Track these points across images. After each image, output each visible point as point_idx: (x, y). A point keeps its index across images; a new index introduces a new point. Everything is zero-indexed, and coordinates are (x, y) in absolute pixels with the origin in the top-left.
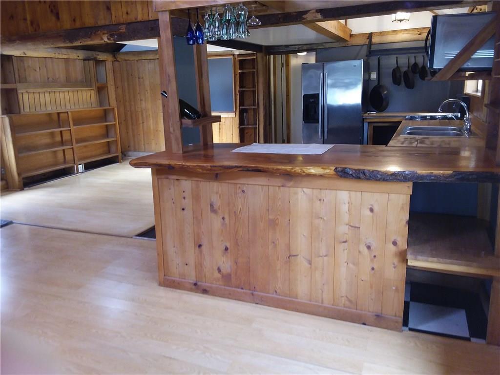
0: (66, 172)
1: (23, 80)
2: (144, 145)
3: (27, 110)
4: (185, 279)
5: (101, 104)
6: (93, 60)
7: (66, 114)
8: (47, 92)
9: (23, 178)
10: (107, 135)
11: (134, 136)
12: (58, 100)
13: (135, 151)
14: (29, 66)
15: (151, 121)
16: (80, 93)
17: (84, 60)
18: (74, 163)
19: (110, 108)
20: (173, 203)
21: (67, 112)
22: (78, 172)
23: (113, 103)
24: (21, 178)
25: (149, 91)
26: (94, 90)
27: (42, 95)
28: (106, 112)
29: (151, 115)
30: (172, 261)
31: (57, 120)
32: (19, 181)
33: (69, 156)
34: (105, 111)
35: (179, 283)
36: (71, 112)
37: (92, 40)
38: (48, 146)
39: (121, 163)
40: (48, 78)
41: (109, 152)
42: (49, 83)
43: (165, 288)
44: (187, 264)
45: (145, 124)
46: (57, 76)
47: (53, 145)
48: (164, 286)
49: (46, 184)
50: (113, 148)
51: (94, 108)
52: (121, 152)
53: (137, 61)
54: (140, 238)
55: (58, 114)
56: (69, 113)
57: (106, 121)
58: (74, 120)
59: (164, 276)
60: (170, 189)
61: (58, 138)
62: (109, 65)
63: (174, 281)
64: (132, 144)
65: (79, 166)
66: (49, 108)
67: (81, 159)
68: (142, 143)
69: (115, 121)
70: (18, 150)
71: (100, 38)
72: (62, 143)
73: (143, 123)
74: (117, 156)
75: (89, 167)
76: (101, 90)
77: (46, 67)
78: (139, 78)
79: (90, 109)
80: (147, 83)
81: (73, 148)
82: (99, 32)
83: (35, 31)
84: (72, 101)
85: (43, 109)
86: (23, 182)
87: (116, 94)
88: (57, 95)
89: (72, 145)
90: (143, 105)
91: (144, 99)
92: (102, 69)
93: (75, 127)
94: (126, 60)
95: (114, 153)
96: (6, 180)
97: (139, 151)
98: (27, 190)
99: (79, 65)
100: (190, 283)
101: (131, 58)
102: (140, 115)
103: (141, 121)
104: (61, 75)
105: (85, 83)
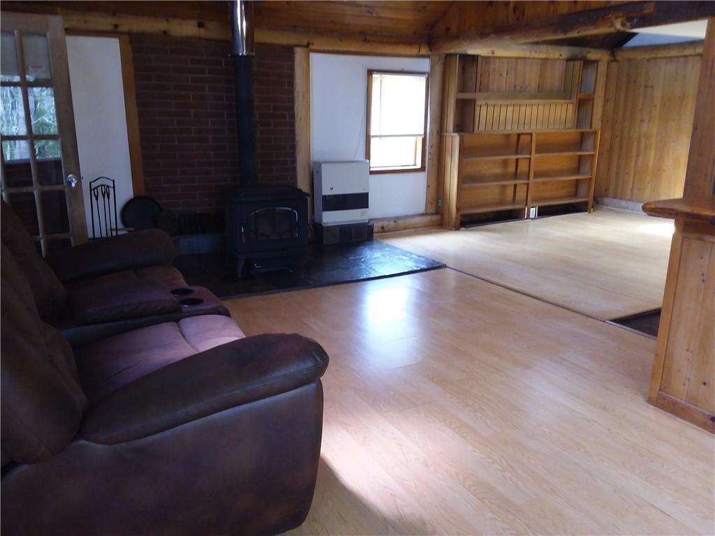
0: (513, 215)
1: (484, 88)
2: (632, 190)
3: (482, 128)
4: (695, 405)
5: (579, 123)
6: (581, 59)
7: (529, 137)
8: (511, 105)
9: (461, 216)
10: (577, 170)
11: (617, 174)
12: (522, 115)
13: (615, 197)
14: (494, 70)
15: (652, 154)
16: (553, 107)
17: (569, 60)
18: (526, 204)
19: (592, 130)
20: (703, 281)
21: (531, 134)
22: (528, 217)
23: (597, 124)
24: (460, 214)
25: (658, 107)
26: (573, 103)
27: (503, 109)
28: (583, 136)
29: (654, 144)
30: (679, 371)
31: (515, 144)
32: (456, 218)
33: (521, 194)
34: (583, 134)
35: (683, 409)
36: (537, 134)
37: (596, 28)
38: (498, 178)
39: (590, 212)
40: (515, 86)
41: (576, 195)
42: (516, 93)
43: (657, 409)
44: (705, 384)
45: (641, 158)
46: (527, 83)
47: (503, 177)
48: (656, 406)
49: (485, 227)
50: (583, 190)
51: (568, 129)
52: (594, 197)
53: (648, 60)
54: (618, 325)
55: (519, 135)
56: (534, 135)
57: (581, 150)
58: (537, 146)
59: (660, 390)
60: (702, 258)
61: (512, 169)
62: (602, 68)
63: (675, 404)
64: (612, 187)
65: (531, 209)
66: (509, 127)
67: (535, 200)
68: (630, 187)
69: (595, 150)
70: (463, 179)
71: (610, 24)
72: (516, 176)
73: (637, 156)
74: (587, 203)
75: (544, 212)
76: (583, 104)
77: (515, 70)
78: (646, 87)
79: (563, 131)
80: (658, 94)
81: (528, 184)
82: (610, 15)
83: (518, 19)
84: (540, 118)
85: (502, 127)
86: (461, 220)
87: (603, 111)
88: (523, 109)
89: (528, 180)
90: (644, 128)
91: (646, 120)
92: (591, 73)
93: (537, 155)
94: (629, 60)
95: (582, 198)
96: (442, 215)
97: (621, 199)
98: (463, 230)
99: (559, 67)
100: (704, 414)
101: (640, 56)
102: (635, 144)
103: (634, 153)
104: (532, 81)
105: (564, 93)
